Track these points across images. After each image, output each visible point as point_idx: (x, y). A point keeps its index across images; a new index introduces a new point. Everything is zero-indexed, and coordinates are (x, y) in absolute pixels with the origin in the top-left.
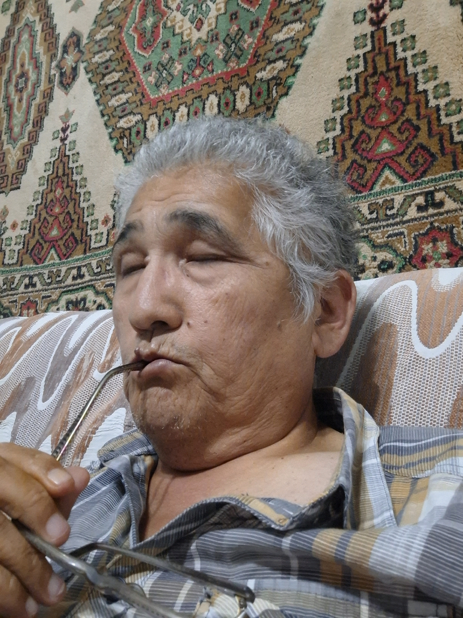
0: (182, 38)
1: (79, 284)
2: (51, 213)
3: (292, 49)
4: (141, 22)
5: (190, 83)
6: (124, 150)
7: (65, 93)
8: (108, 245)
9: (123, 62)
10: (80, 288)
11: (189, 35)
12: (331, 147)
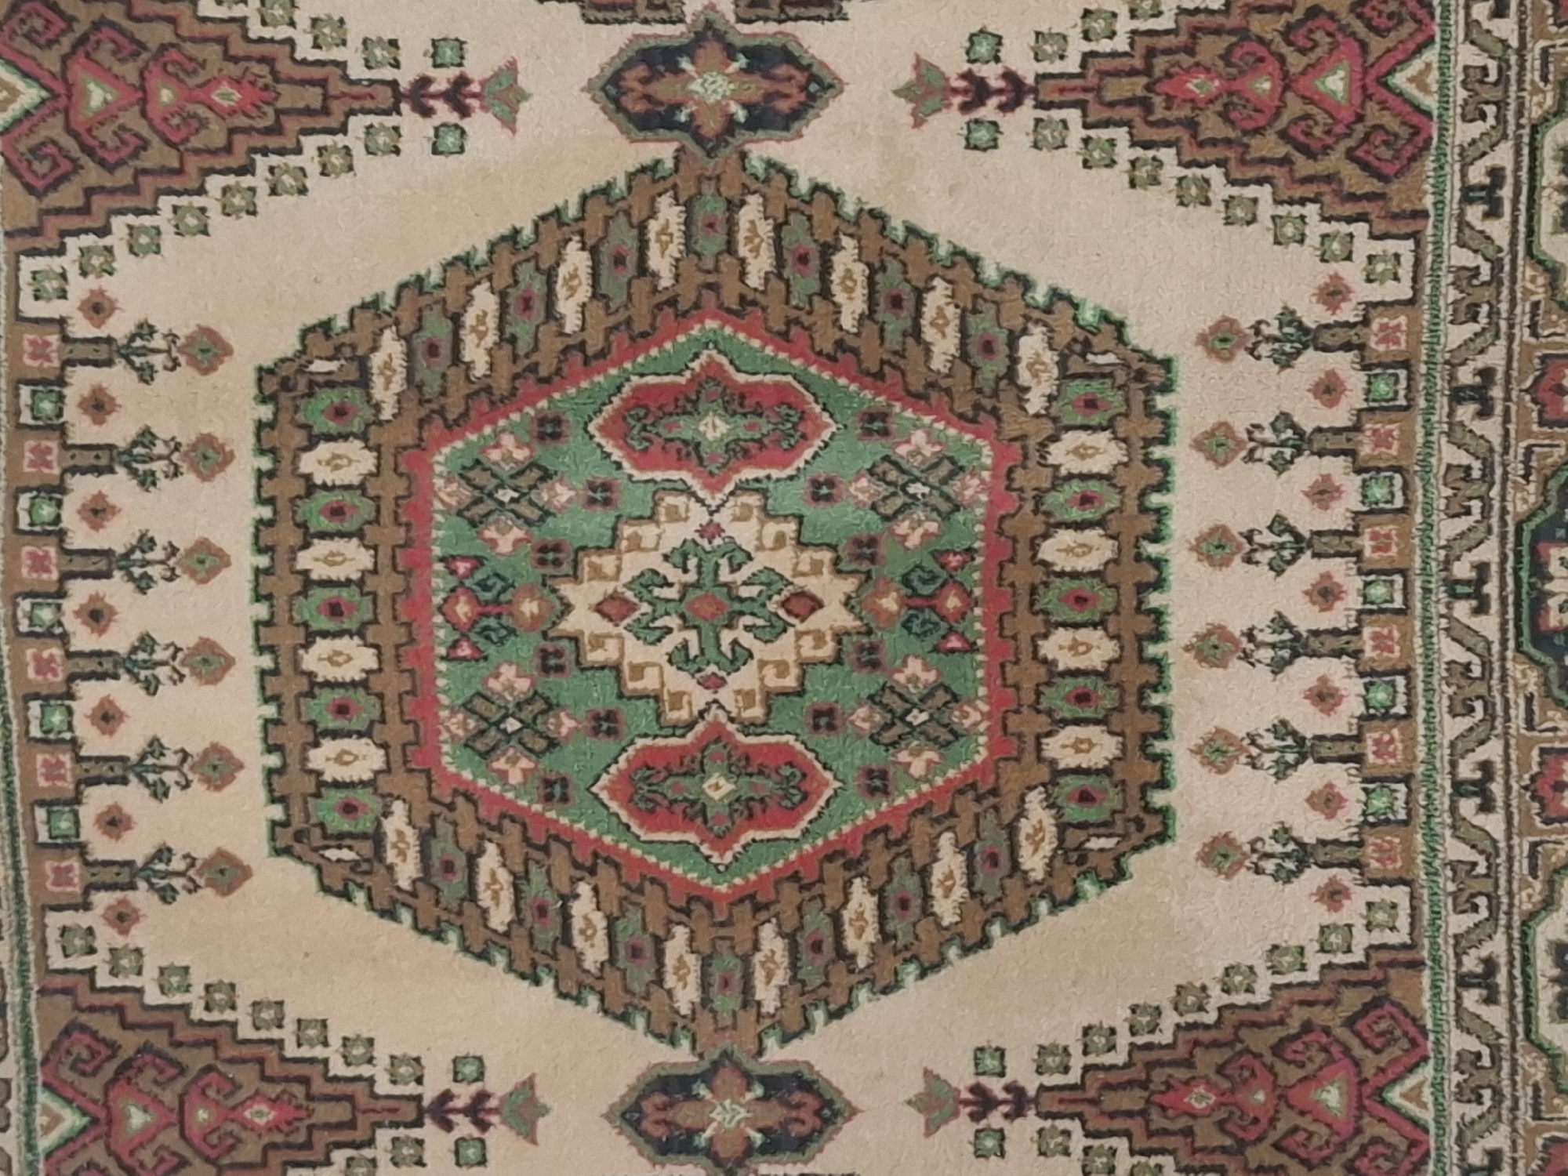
0: (822, 662)
1: (1511, 977)
2: (1264, 1122)
3: (998, 311)
4: (705, 821)
5: (978, 626)
6: (1125, 846)
7: (848, 1119)
8: (1408, 877)
9: (821, 880)
10: (1524, 972)
11: (819, 639)
12: (1296, 210)
